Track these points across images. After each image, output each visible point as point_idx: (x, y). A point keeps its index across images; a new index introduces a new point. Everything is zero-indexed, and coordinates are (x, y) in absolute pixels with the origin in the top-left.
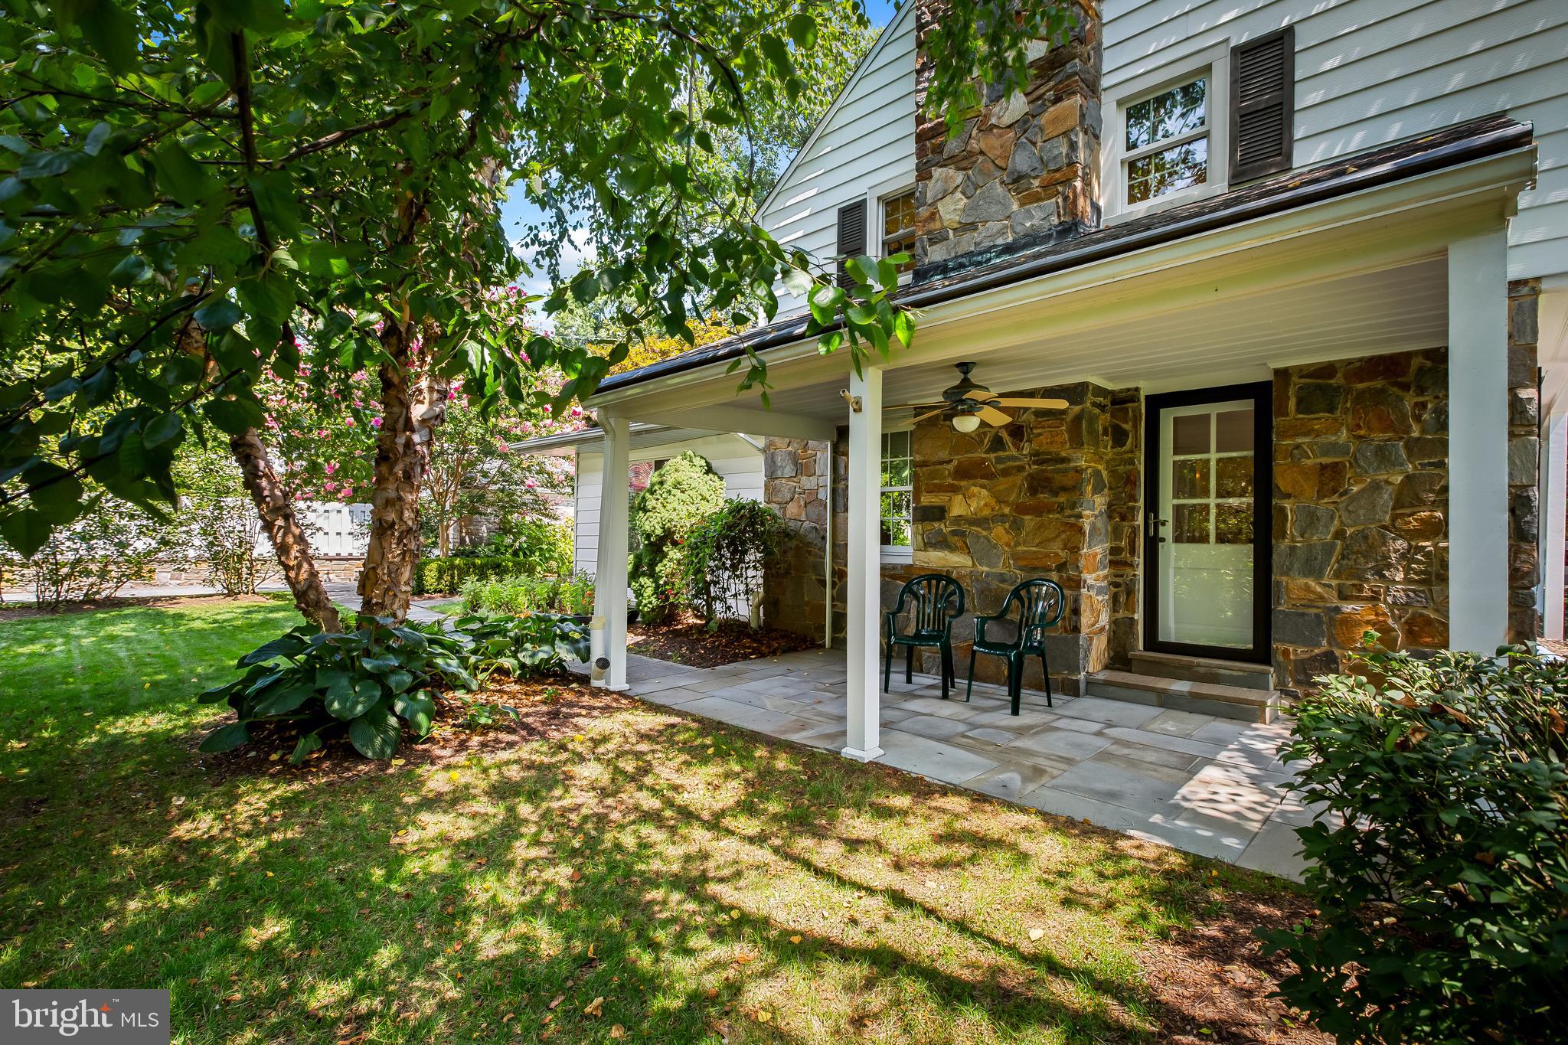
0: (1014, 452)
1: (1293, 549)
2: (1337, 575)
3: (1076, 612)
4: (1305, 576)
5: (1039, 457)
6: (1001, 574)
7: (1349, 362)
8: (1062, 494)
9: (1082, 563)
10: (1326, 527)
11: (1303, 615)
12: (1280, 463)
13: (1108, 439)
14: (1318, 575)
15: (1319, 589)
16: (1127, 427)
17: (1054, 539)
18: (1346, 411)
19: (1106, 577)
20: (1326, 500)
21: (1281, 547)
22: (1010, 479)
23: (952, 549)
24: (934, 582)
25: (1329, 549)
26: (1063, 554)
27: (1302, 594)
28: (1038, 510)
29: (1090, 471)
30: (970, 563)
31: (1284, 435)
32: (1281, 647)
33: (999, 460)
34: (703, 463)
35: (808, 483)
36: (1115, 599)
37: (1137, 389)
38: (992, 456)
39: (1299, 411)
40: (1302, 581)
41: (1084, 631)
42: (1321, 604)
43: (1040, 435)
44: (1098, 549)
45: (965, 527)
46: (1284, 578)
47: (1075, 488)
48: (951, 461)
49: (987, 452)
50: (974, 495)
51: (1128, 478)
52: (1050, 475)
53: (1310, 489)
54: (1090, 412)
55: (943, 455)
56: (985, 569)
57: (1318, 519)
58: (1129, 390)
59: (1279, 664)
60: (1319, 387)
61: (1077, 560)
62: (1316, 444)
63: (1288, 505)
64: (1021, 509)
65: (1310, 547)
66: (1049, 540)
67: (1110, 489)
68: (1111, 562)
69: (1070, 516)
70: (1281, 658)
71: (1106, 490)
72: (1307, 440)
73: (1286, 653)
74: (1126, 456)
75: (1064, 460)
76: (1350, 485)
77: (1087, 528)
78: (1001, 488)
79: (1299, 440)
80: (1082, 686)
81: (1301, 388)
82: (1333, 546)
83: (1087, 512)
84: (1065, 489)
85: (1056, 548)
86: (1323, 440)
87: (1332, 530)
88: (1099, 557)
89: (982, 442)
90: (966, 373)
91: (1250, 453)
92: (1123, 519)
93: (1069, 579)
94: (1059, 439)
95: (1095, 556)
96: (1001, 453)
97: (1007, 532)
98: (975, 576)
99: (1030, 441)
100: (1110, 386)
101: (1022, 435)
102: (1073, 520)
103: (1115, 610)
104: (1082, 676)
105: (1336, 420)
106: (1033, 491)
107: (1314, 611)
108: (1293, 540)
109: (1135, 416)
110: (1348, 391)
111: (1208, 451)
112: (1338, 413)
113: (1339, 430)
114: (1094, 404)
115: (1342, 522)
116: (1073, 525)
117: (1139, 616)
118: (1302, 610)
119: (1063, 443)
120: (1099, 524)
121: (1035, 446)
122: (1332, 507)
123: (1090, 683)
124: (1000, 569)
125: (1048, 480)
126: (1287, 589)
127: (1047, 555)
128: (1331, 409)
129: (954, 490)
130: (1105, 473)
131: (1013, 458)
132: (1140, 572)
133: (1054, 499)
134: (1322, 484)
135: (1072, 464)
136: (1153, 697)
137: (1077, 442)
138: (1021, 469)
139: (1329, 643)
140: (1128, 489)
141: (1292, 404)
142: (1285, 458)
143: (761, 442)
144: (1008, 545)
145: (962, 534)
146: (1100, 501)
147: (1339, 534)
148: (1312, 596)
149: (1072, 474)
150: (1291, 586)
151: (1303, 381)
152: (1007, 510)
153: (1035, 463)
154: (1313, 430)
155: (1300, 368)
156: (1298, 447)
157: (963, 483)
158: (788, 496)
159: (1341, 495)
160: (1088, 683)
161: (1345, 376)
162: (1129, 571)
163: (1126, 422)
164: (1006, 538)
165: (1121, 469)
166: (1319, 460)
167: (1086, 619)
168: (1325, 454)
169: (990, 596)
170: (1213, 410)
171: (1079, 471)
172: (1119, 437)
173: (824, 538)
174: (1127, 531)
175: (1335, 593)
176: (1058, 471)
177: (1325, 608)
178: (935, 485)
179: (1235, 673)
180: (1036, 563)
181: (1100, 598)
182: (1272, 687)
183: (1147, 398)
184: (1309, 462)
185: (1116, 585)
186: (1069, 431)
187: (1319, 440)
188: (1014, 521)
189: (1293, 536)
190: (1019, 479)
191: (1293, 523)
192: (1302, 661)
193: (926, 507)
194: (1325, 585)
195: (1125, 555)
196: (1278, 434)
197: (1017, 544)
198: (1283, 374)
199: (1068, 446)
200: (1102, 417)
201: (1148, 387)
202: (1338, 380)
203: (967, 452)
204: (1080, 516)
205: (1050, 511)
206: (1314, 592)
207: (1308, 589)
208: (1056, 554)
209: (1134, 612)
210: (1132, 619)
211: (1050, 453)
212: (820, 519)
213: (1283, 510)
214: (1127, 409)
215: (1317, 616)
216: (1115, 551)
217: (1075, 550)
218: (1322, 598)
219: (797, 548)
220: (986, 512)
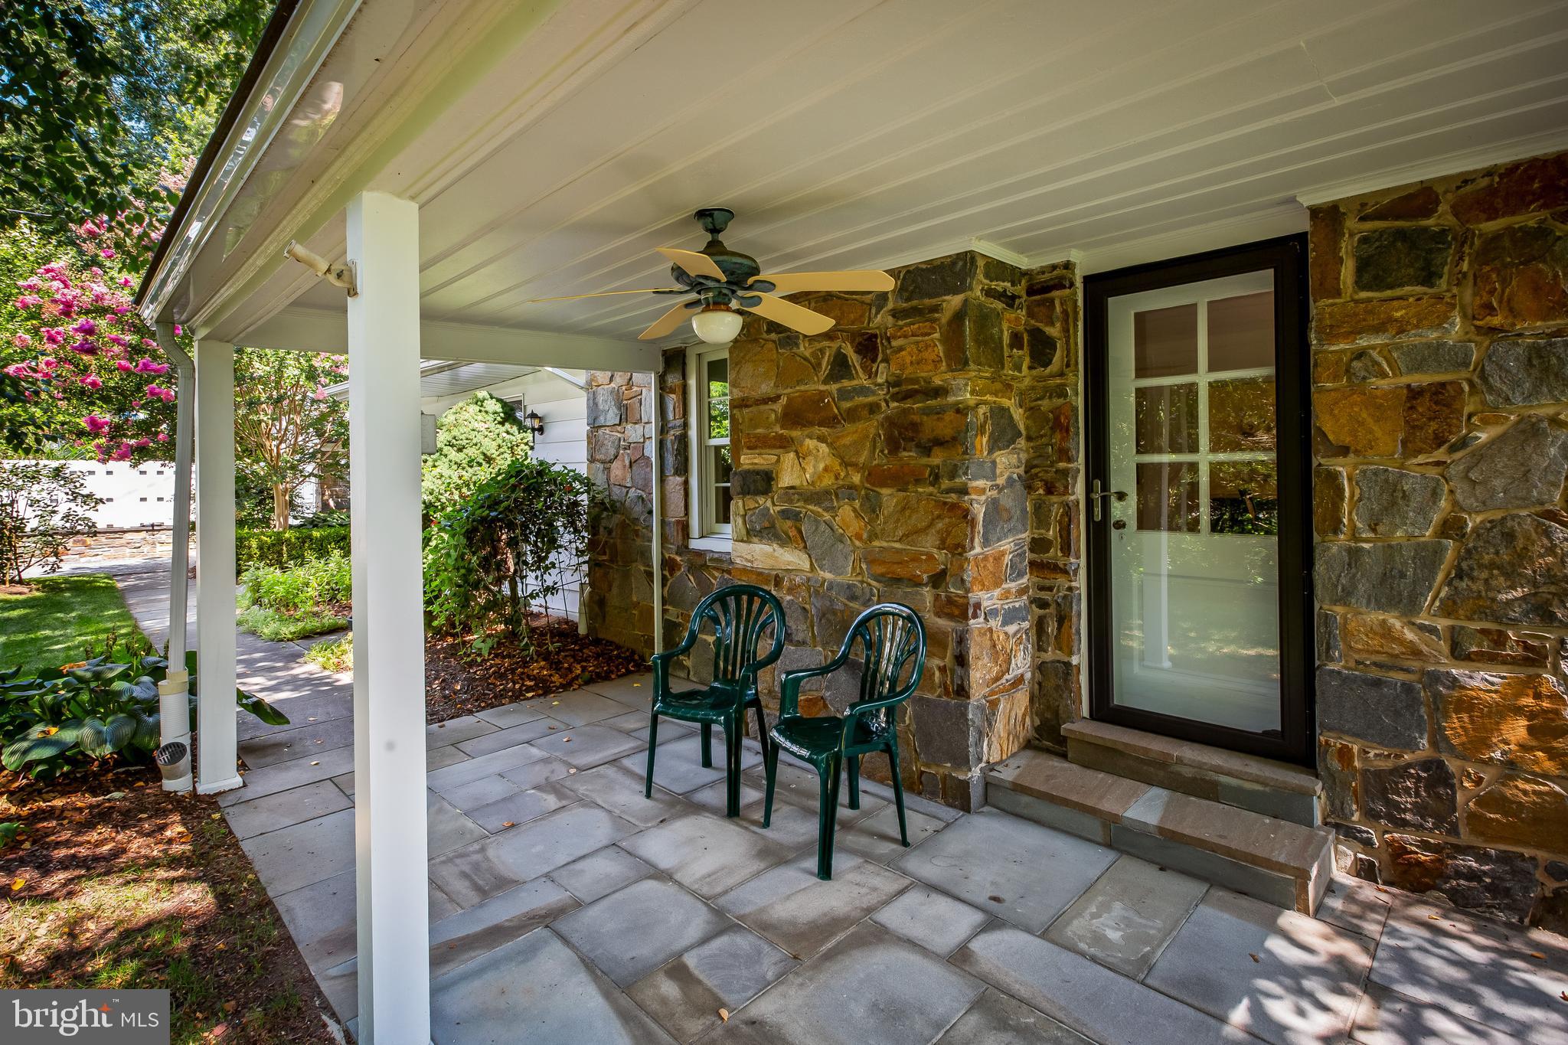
0: (862, 380)
1: (1355, 554)
2: (1448, 609)
3: (961, 660)
4: (1380, 607)
5: (903, 390)
6: (849, 587)
7: (1466, 179)
8: (936, 450)
9: (970, 574)
10: (1422, 511)
11: (1377, 683)
12: (1325, 387)
13: (1024, 355)
14: (1409, 606)
15: (1410, 635)
16: (1054, 331)
17: (925, 530)
18: (1460, 280)
19: (1022, 591)
20: (1421, 459)
21: (1331, 549)
22: (860, 426)
23: (784, 541)
24: (745, 598)
25: (1429, 558)
26: (940, 556)
27: (1375, 643)
28: (900, 480)
29: (982, 409)
30: (806, 565)
31: (1331, 333)
32: (1336, 743)
33: (844, 394)
34: (498, 408)
35: (634, 433)
36: (1040, 626)
37: (1068, 266)
38: (834, 387)
39: (1360, 284)
40: (1375, 617)
41: (978, 692)
42: (1415, 665)
43: (901, 349)
44: (1007, 545)
45: (799, 506)
46: (1339, 609)
47: (955, 441)
48: (778, 397)
49: (825, 382)
50: (810, 453)
51: (1057, 419)
52: (916, 418)
53: (1386, 437)
54: (980, 306)
55: (766, 388)
56: (828, 576)
57: (1405, 496)
58: (1054, 267)
59: (1332, 775)
60: (1401, 235)
61: (962, 568)
62: (1398, 347)
63: (1342, 467)
64: (877, 477)
65: (1391, 550)
66: (917, 532)
67: (1029, 439)
68: (1032, 564)
69: (949, 491)
70: (1335, 764)
71: (1022, 442)
72: (1378, 340)
73: (1345, 754)
74: (1052, 382)
75: (939, 392)
76: (1471, 427)
77: (979, 511)
78: (847, 440)
79: (1363, 342)
80: (976, 794)
81: (1364, 240)
82: (1438, 552)
83: (980, 483)
84: (939, 443)
85: (928, 544)
86: (1411, 339)
87: (1436, 518)
88: (1007, 558)
89: (819, 364)
90: (715, 231)
91: (1269, 371)
92: (1050, 490)
93: (950, 601)
94: (929, 355)
95: (998, 559)
96: (846, 383)
97: (858, 516)
98: (814, 589)
99: (886, 360)
100: (1023, 262)
101: (875, 349)
102: (953, 498)
103: (1040, 648)
104: (976, 773)
105: (1439, 298)
106: (894, 446)
107: (1400, 677)
108: (1355, 536)
109: (1065, 312)
110: (1464, 239)
111: (1193, 369)
112: (1443, 284)
113: (1445, 318)
114: (989, 293)
115: (1455, 503)
116: (953, 507)
117: (1080, 659)
118: (1375, 673)
119: (936, 362)
120: (1007, 501)
121: (894, 369)
122: (1433, 473)
123: (989, 785)
124: (847, 577)
125: (915, 426)
126: (1346, 633)
127: (915, 559)
128: (1428, 278)
129: (784, 444)
130: (1018, 414)
131: (862, 391)
132: (1081, 583)
133: (925, 460)
134: (1412, 427)
135: (951, 399)
136: (1094, 827)
137: (958, 360)
138: (873, 408)
139: (1434, 743)
140: (1057, 438)
141: (1347, 272)
142: (1336, 378)
143: (581, 377)
144: (859, 537)
145: (794, 517)
146: (1008, 462)
147: (1451, 527)
148: (1397, 649)
149: (950, 416)
150: (1352, 625)
151: (1369, 225)
152: (856, 479)
153: (895, 397)
154: (1391, 320)
155: (1361, 201)
156: (1360, 354)
157: (796, 433)
158: (612, 452)
159: (1453, 449)
160: (988, 785)
161: (1456, 211)
162: (1061, 581)
163: (1052, 324)
164: (855, 526)
165: (1045, 404)
166: (1405, 380)
167: (980, 674)
168: (1418, 367)
169: (833, 622)
170: (1201, 295)
171: (961, 410)
172: (1041, 349)
173: (650, 512)
174: (1056, 512)
175: (1444, 646)
176: (927, 412)
177: (1423, 673)
178: (758, 437)
179: (1248, 785)
180: (899, 571)
181: (1012, 629)
182: (1318, 819)
183: (1088, 280)
184: (1384, 384)
185: (1043, 604)
186: (945, 340)
187: (1403, 339)
188: (867, 497)
189: (1354, 529)
190: (871, 426)
191: (1353, 505)
192: (1379, 774)
193: (748, 472)
194: (1422, 628)
195: (1054, 553)
196: (1320, 331)
197: (873, 536)
198: (1328, 216)
199: (944, 366)
200: (1010, 315)
201: (1086, 261)
202: (1442, 218)
203: (799, 383)
204: (964, 491)
205: (918, 481)
206: (1401, 641)
207: (1386, 632)
208: (930, 557)
209: (1071, 653)
210: (1068, 665)
211: (915, 381)
212: (646, 486)
213: (1333, 477)
214: (1052, 301)
215: (1408, 688)
216: (1039, 545)
217: (958, 549)
218: (1416, 653)
219: (624, 526)
220: (828, 481)
